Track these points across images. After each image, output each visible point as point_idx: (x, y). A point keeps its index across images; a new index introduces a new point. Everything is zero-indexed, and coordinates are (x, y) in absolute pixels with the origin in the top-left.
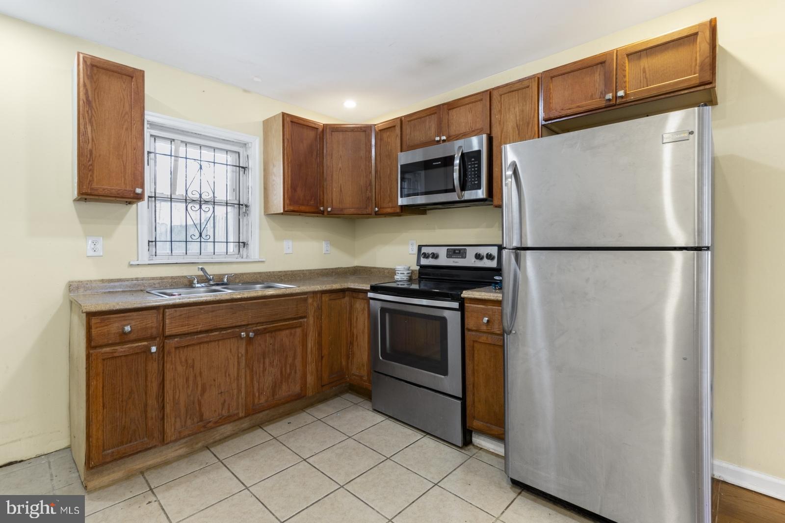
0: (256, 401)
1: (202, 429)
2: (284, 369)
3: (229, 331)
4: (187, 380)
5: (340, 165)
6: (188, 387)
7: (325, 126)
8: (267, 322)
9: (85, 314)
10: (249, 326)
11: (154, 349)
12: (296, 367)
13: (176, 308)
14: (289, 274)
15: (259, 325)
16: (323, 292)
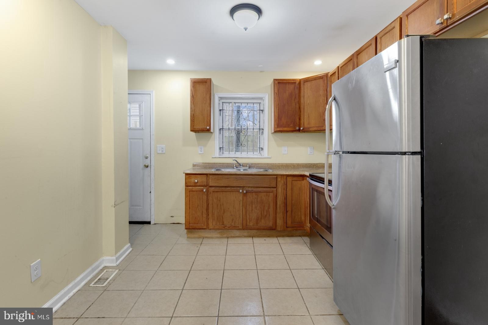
0: (248, 224)
1: (223, 228)
2: (263, 212)
3: (235, 188)
4: (218, 205)
5: (308, 102)
6: (218, 209)
7: (300, 80)
8: (254, 187)
9: (185, 174)
10: (245, 188)
11: (205, 190)
12: (270, 212)
13: (213, 175)
14: (284, 165)
15: (250, 188)
16: (288, 176)
